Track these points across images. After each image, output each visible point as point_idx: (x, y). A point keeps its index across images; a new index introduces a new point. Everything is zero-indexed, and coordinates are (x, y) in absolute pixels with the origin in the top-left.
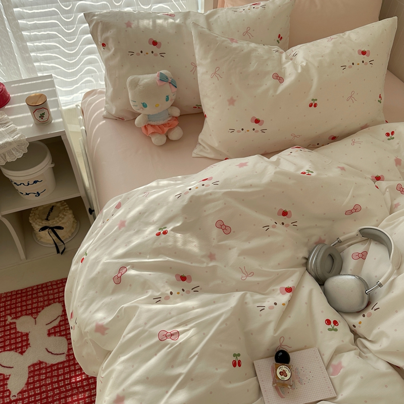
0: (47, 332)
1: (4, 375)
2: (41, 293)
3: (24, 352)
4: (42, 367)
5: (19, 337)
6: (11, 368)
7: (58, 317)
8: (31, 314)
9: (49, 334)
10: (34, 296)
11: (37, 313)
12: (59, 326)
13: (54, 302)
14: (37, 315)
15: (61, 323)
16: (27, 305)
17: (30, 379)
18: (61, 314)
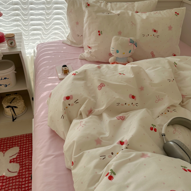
0: (9, 161)
2: (9, 141)
4: (4, 179)
7: (16, 154)
8: (2, 151)
9: (10, 162)
10: (5, 142)
11: (6, 150)
12: (17, 158)
13: (15, 146)
14: (6, 152)
15: (18, 157)
18: (18, 152)
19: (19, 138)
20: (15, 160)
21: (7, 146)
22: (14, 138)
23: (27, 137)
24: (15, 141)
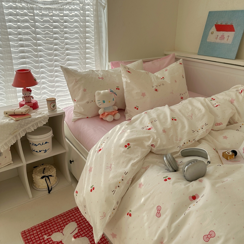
2: (60, 220)
8: (59, 231)
10: (56, 222)
11: (62, 229)
12: (79, 232)
16: (54, 227)
19: (69, 213)
20: (79, 234)
21: (61, 225)
22: (63, 215)
24: (67, 217)
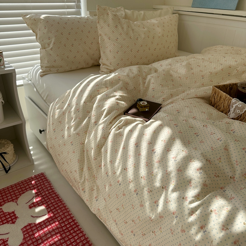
0: (28, 207)
1: (3, 240)
2: (16, 188)
3: (15, 222)
4: (32, 226)
5: (7, 215)
6: (8, 233)
7: (33, 197)
8: (13, 201)
9: (31, 208)
11: (17, 199)
13: (27, 191)
14: (17, 200)
15: (37, 200)
16: (7, 197)
17: (25, 235)
18: (35, 195)
19: (27, 182)
20: (36, 204)
21: (16, 194)
22: (21, 183)
23: (38, 177)
24: (24, 186)
